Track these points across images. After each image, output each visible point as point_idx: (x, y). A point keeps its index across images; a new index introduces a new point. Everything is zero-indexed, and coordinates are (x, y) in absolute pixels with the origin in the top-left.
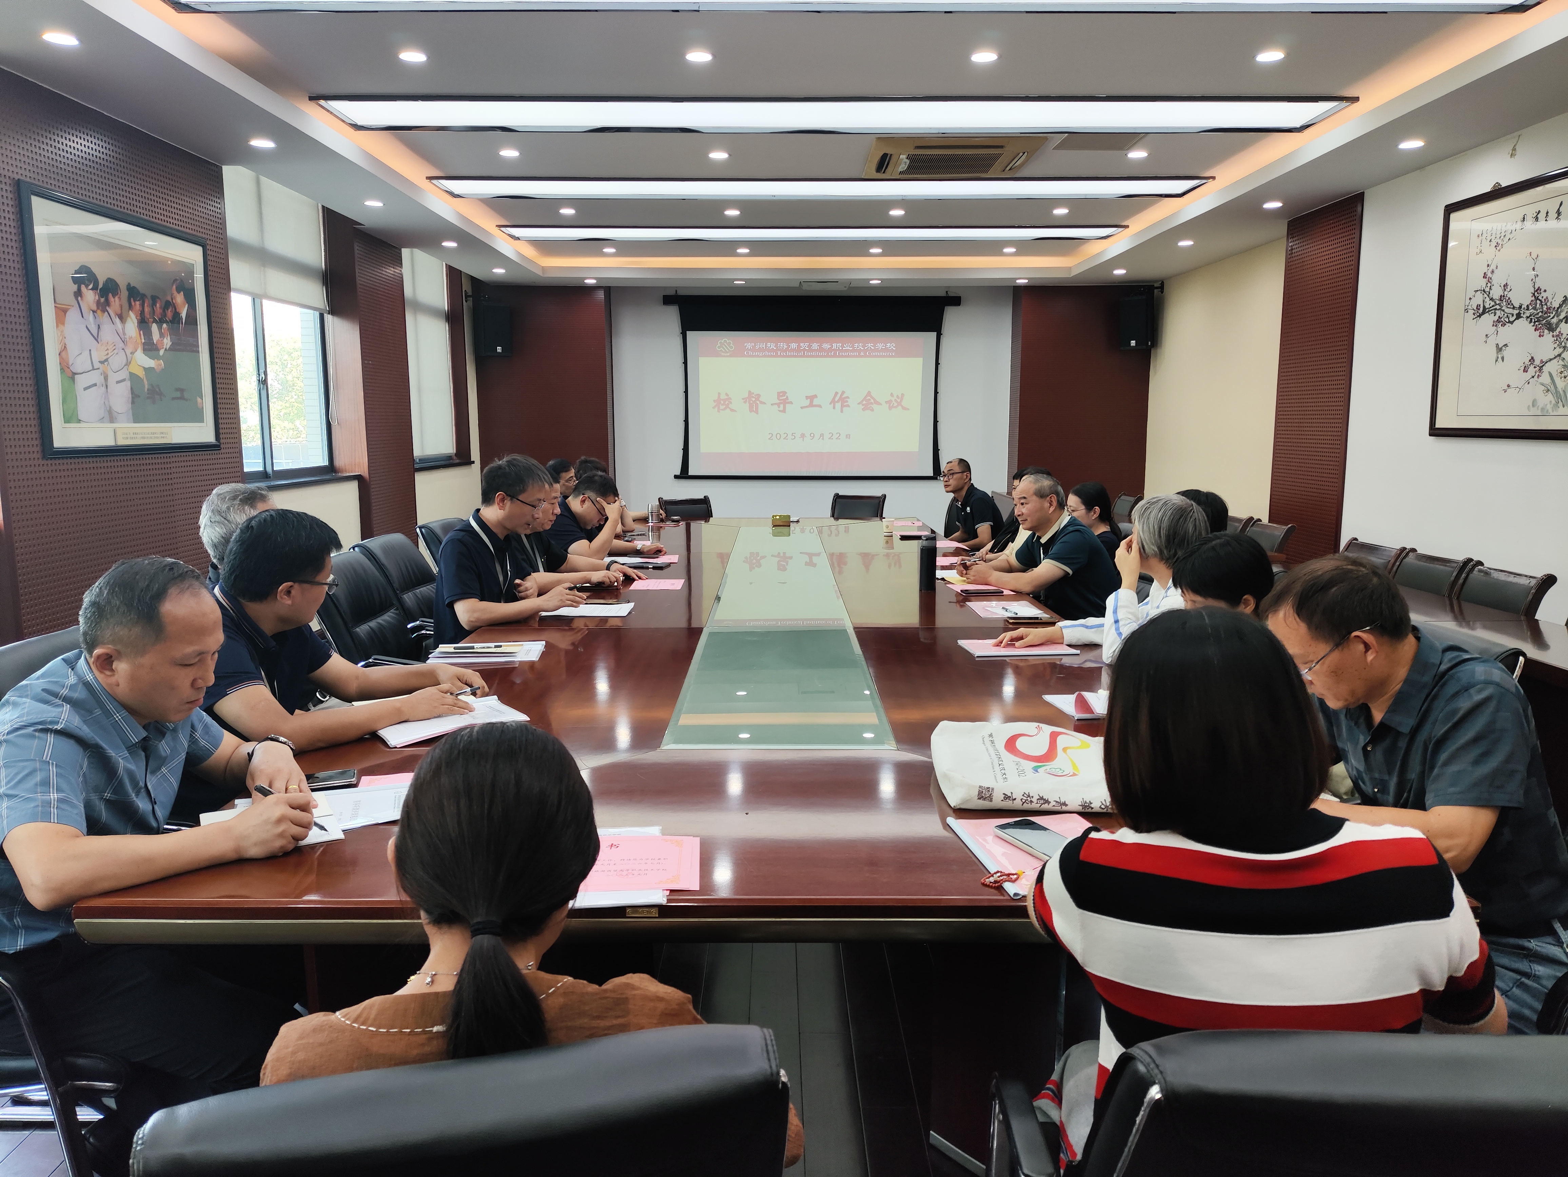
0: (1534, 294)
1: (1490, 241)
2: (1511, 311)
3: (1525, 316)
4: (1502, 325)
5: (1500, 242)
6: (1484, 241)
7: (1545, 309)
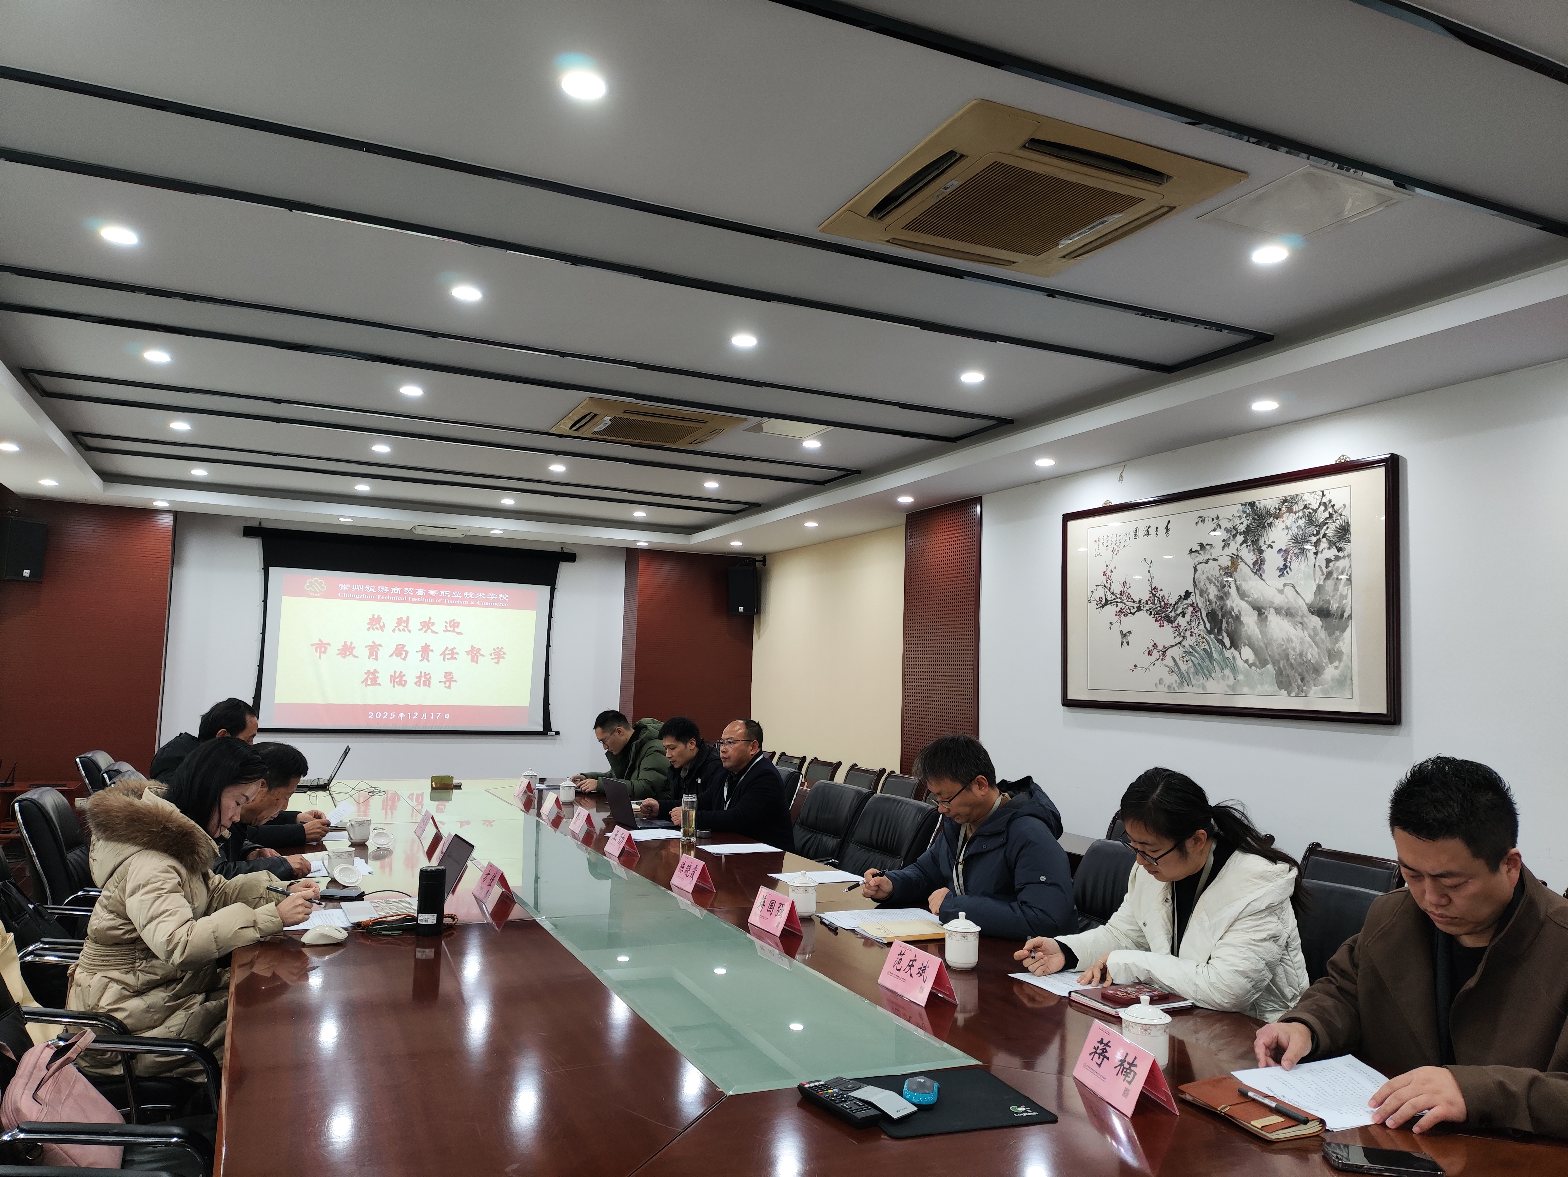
0: (1152, 592)
1: (1107, 546)
2: (1132, 604)
3: (1145, 609)
4: (1124, 615)
5: (1116, 547)
6: (1101, 545)
7: (1163, 604)
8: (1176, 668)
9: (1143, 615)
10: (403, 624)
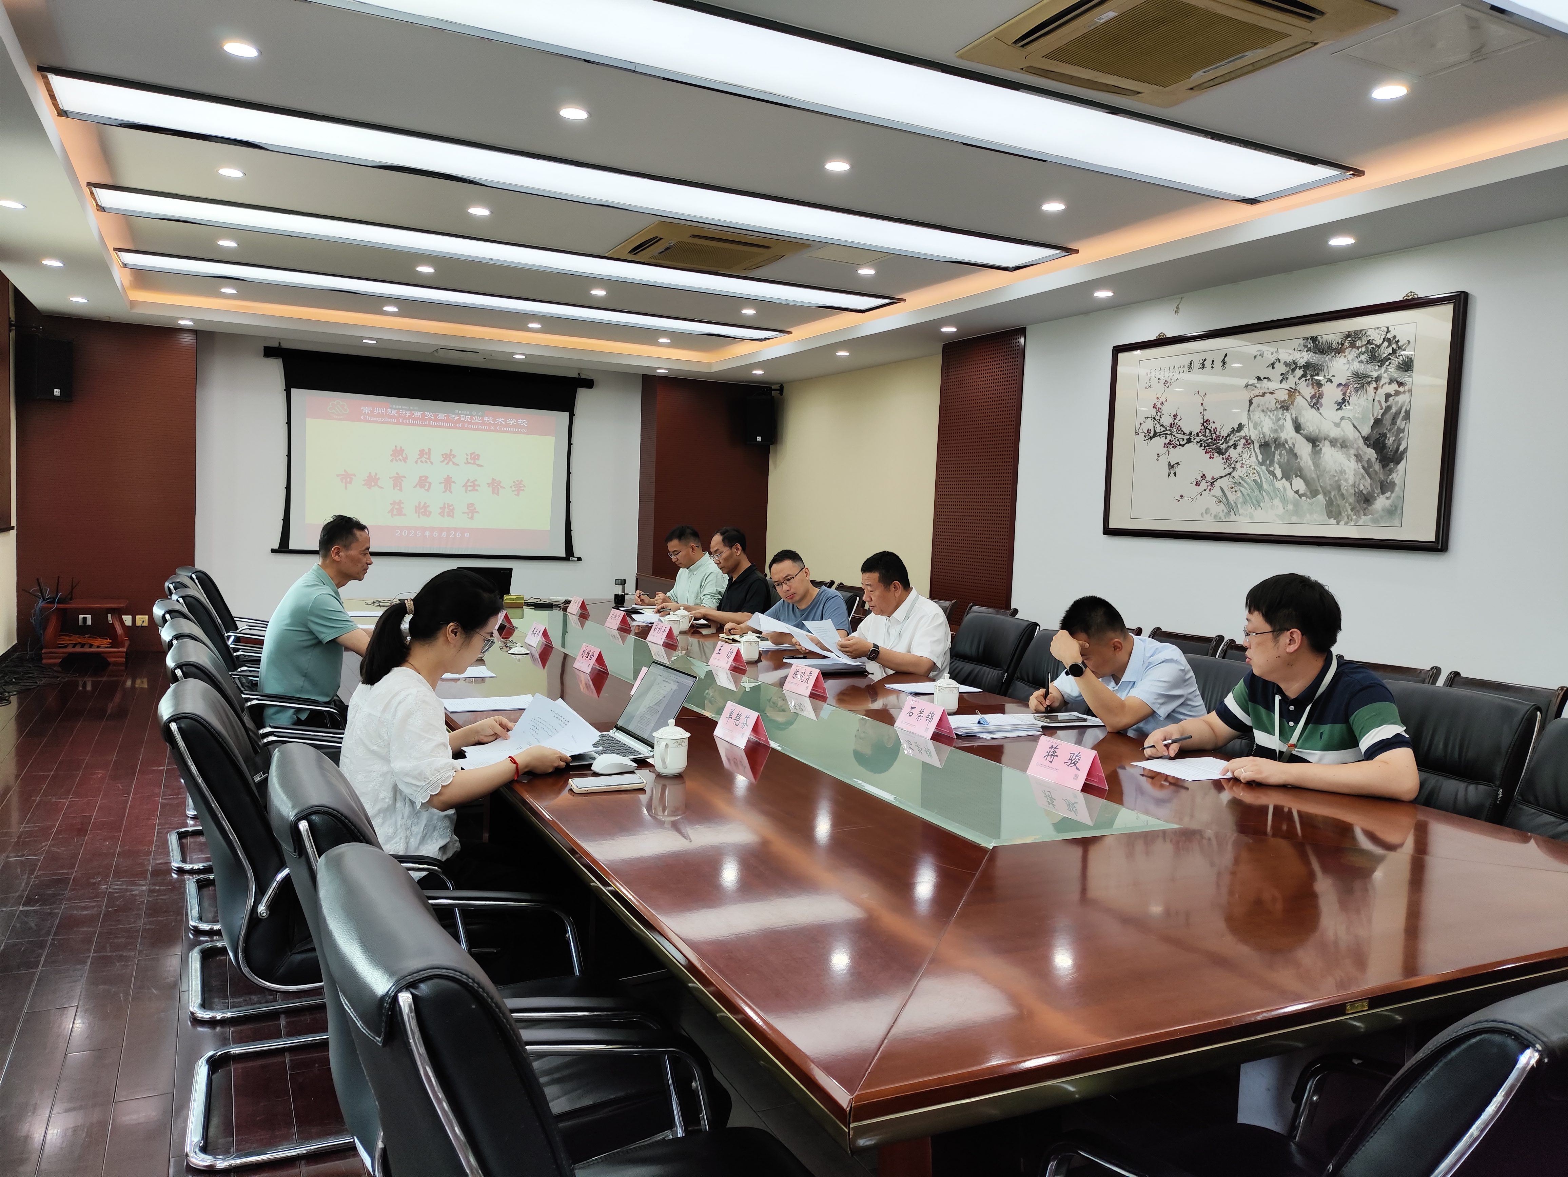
0: (1203, 424)
1: (1157, 379)
2: (1182, 436)
3: (1195, 441)
4: (1173, 447)
5: (1166, 380)
6: (1152, 378)
7: (1214, 436)
8: (1224, 499)
9: (1193, 447)
10: (425, 456)
